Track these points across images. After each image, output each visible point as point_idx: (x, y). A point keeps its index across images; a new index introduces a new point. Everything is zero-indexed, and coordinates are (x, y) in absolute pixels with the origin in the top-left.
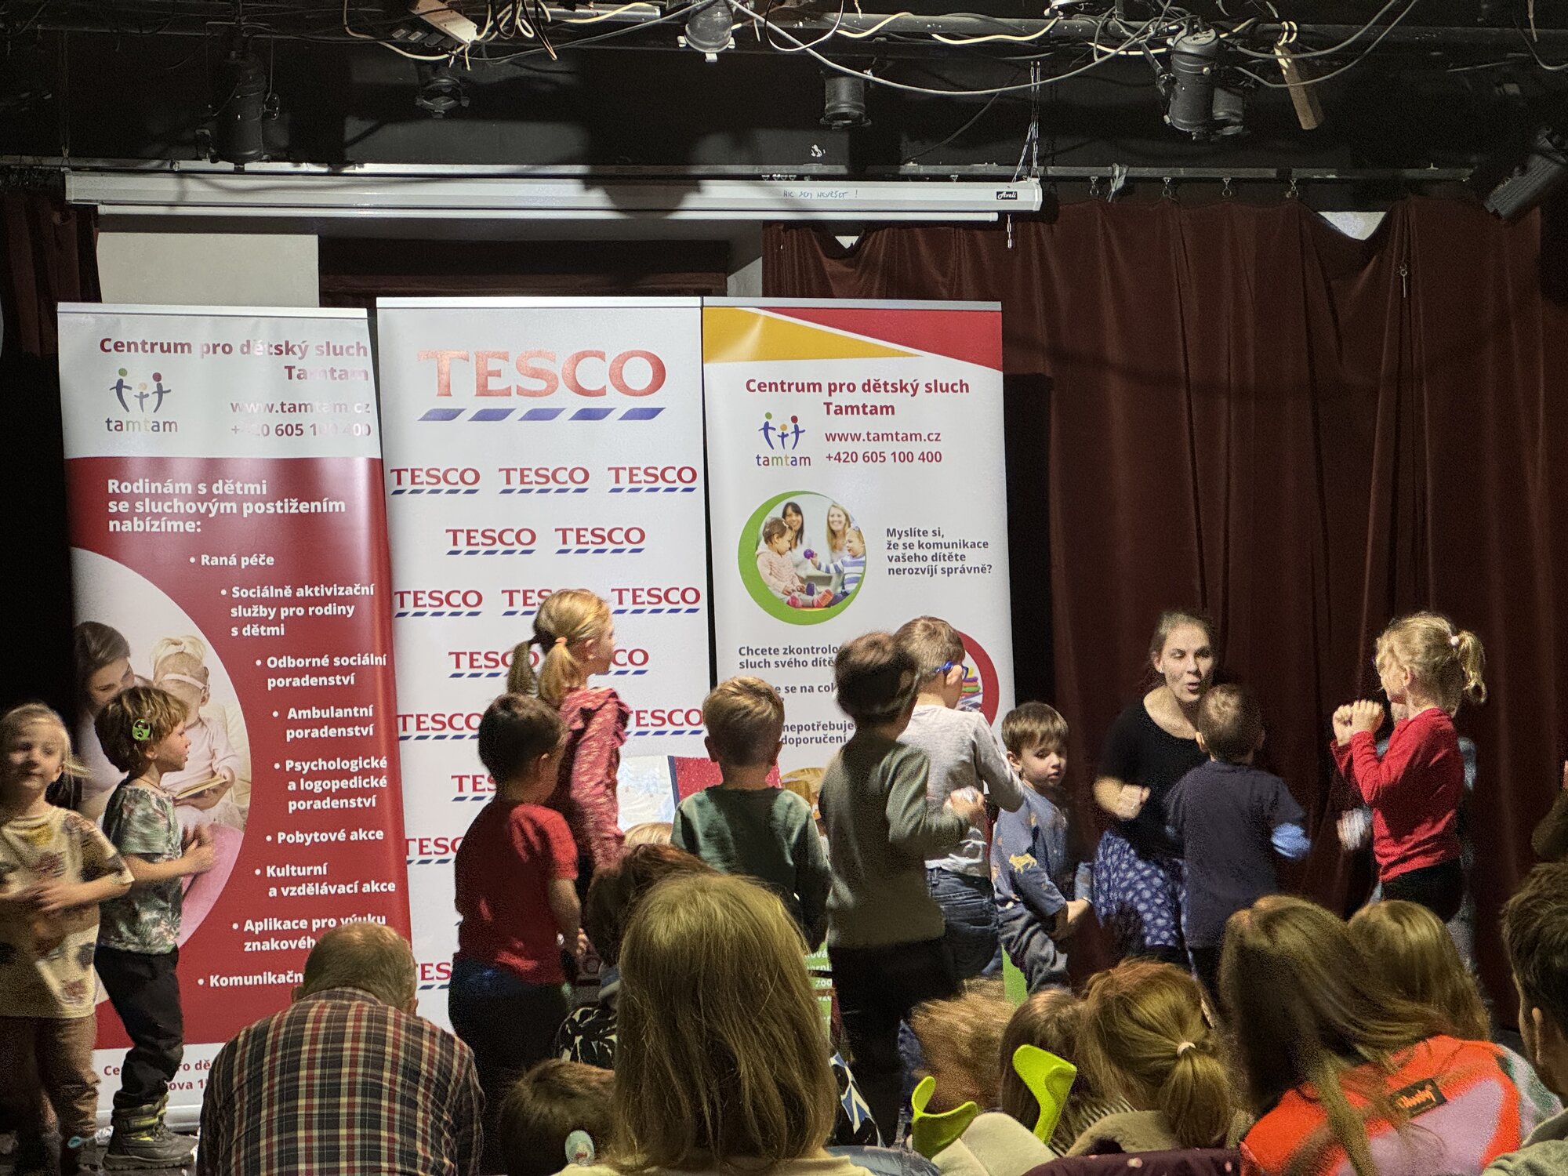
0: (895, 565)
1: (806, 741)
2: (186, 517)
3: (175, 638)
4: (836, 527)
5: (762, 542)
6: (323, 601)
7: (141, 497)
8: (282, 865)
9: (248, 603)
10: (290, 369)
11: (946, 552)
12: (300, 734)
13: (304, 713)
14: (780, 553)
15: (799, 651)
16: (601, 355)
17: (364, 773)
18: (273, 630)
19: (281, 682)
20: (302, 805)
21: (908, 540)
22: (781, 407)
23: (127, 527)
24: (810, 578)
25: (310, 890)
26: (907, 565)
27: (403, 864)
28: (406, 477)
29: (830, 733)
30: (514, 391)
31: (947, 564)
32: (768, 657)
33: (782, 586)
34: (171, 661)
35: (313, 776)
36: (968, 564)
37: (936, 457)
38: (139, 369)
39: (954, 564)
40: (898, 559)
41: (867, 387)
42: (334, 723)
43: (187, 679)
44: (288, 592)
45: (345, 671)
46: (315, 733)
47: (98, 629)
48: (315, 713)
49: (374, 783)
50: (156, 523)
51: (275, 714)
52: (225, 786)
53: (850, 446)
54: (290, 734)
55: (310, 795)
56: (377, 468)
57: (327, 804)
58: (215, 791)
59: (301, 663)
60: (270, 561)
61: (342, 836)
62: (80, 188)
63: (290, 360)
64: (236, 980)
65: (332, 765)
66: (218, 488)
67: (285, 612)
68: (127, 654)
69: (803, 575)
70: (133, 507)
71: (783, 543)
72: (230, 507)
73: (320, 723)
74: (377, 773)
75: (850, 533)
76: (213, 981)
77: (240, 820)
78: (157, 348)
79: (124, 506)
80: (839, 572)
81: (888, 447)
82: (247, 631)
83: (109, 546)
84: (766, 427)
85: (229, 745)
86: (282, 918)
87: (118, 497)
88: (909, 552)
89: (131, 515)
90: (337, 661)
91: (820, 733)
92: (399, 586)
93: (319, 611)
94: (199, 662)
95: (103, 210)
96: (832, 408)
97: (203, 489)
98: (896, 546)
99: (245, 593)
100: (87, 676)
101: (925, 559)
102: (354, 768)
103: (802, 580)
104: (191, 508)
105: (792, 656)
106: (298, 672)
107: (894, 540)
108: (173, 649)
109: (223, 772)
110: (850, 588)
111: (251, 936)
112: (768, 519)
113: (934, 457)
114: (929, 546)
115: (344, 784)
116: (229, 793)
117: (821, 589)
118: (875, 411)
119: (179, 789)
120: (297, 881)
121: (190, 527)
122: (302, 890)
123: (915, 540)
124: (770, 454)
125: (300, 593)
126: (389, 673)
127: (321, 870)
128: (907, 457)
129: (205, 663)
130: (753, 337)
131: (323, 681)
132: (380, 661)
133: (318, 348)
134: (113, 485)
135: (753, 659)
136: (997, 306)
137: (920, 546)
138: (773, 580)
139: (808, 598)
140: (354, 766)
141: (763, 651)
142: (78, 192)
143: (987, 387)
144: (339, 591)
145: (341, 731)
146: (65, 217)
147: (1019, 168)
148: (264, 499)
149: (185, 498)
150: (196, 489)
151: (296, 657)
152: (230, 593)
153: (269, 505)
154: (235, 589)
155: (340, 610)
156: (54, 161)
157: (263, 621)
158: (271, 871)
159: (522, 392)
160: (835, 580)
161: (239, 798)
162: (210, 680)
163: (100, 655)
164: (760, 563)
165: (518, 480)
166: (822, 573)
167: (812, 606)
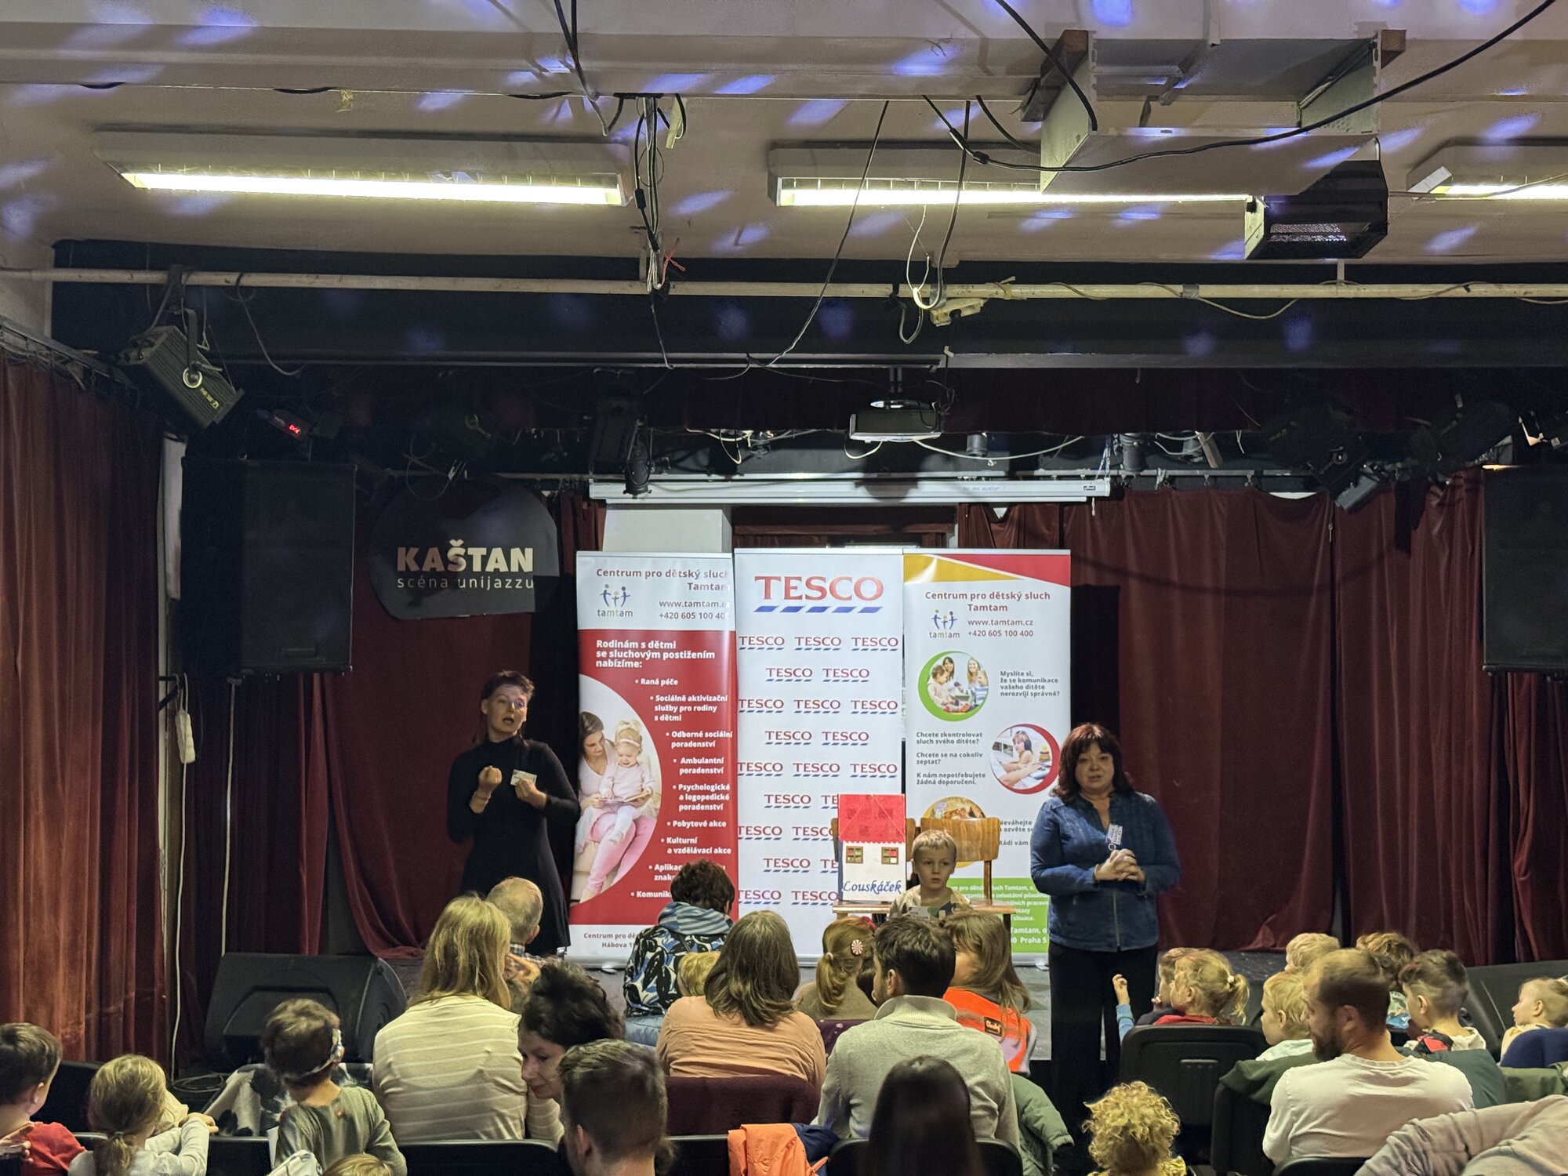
0: (1005, 691)
1: (952, 782)
2: (634, 660)
3: (626, 721)
4: (973, 670)
5: (931, 679)
6: (701, 704)
7: (612, 649)
8: (674, 837)
9: (663, 704)
10: (690, 584)
11: (1034, 684)
12: (687, 771)
13: (689, 761)
14: (941, 684)
15: (950, 735)
16: (850, 579)
17: (718, 792)
18: (676, 718)
19: (679, 745)
20: (686, 807)
21: (1013, 678)
22: (944, 607)
23: (605, 664)
24: (957, 697)
25: (688, 851)
26: (1012, 691)
27: (737, 839)
28: (746, 641)
29: (965, 779)
30: (804, 597)
31: (1034, 691)
32: (932, 738)
33: (941, 701)
34: (624, 732)
35: (692, 793)
36: (1046, 691)
37: (1030, 634)
38: (615, 584)
39: (1038, 691)
40: (1006, 688)
41: (992, 596)
42: (704, 766)
43: (632, 742)
44: (684, 699)
45: (710, 740)
46: (694, 771)
47: (588, 715)
48: (695, 761)
49: (722, 797)
50: (619, 662)
51: (675, 761)
52: (648, 796)
53: (982, 627)
54: (682, 771)
55: (690, 803)
56: (733, 635)
57: (699, 807)
58: (643, 798)
59: (689, 735)
60: (676, 682)
61: (705, 824)
62: (597, 491)
63: (692, 580)
64: (650, 894)
65: (702, 788)
66: (651, 645)
67: (682, 709)
68: (602, 728)
69: (953, 695)
70: (608, 655)
71: (943, 678)
72: (657, 655)
73: (696, 766)
74: (725, 792)
75: (980, 674)
76: (639, 894)
77: (655, 814)
78: (624, 574)
79: (604, 654)
80: (973, 694)
81: (1003, 628)
82: (662, 718)
83: (597, 674)
84: (936, 618)
85: (651, 776)
86: (673, 864)
87: (601, 649)
88: (1013, 684)
89: (607, 659)
90: (707, 735)
91: (960, 779)
92: (741, 697)
93: (699, 708)
94: (638, 733)
95: (609, 502)
96: (973, 607)
97: (644, 645)
98: (1005, 681)
99: (662, 699)
100: (583, 739)
101: (1022, 687)
102: (713, 790)
103: (953, 698)
104: (637, 655)
105: (947, 738)
106: (687, 740)
107: (1005, 677)
108: (625, 726)
109: (647, 790)
110: (979, 702)
111: (658, 872)
112: (935, 666)
113: (1029, 633)
114: (1024, 681)
115: (707, 797)
116: (650, 800)
117: (962, 703)
118: (996, 608)
119: (625, 797)
120: (682, 846)
121: (637, 664)
122: (684, 851)
123: (1016, 678)
124: (937, 631)
125: (690, 699)
126: (734, 740)
127: (694, 841)
128: (1014, 633)
129: (641, 734)
130: (932, 569)
131: (699, 744)
132: (729, 735)
133: (705, 573)
134: (599, 643)
135: (924, 739)
136: (1067, 552)
137: (1019, 681)
138: (936, 697)
139: (956, 708)
140: (713, 788)
141: (930, 735)
142: (596, 493)
143: (1060, 596)
144: (710, 699)
145: (707, 771)
146: (589, 505)
147: (1099, 472)
148: (674, 651)
149: (634, 650)
150: (640, 645)
151: (686, 732)
152: (655, 698)
153: (677, 654)
154: (657, 697)
155: (710, 708)
156: (585, 477)
157: (671, 713)
158: (669, 840)
159: (807, 597)
160: (971, 698)
161: (655, 803)
162: (643, 742)
163: (590, 729)
164: (929, 688)
165: (804, 643)
166: (963, 694)
167: (958, 712)
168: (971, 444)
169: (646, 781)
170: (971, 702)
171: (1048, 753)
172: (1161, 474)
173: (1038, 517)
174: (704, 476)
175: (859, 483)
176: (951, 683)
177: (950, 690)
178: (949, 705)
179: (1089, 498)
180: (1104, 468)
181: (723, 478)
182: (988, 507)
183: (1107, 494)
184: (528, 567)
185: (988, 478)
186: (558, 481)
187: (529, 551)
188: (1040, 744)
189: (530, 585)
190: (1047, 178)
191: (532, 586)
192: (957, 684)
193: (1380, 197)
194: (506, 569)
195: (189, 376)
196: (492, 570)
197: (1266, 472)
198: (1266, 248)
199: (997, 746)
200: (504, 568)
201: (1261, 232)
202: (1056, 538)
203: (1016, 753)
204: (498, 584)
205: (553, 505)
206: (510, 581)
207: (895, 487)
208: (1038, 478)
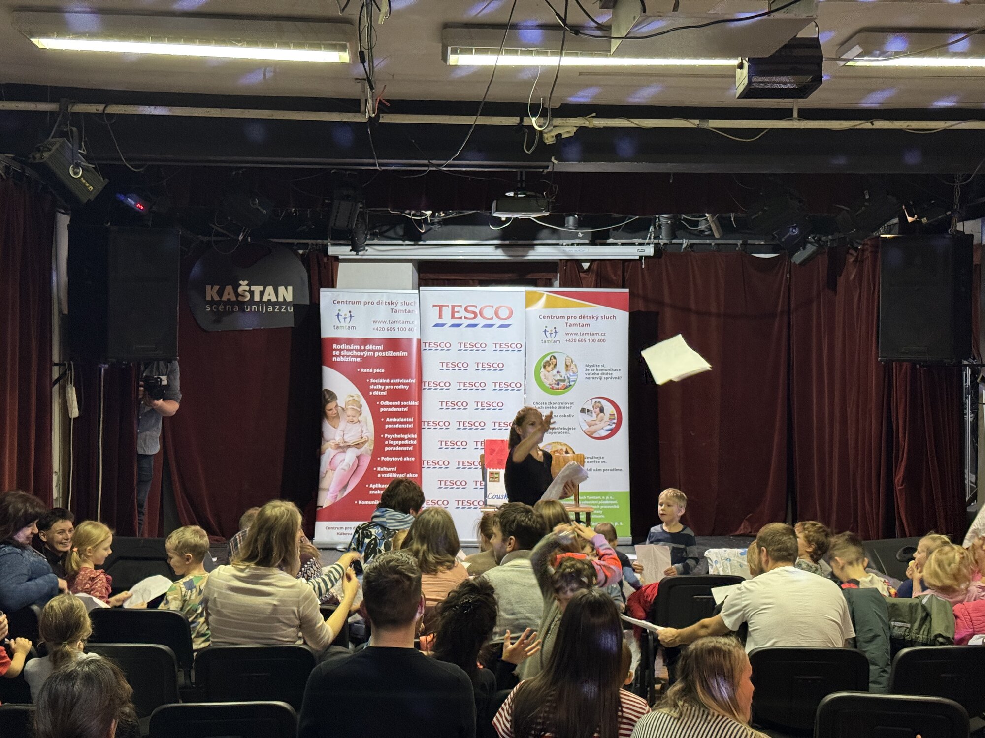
0: (588, 376)
1: (555, 433)
2: (357, 357)
3: (352, 395)
4: (568, 363)
5: (542, 368)
6: (399, 384)
7: (343, 350)
8: (382, 467)
9: (375, 384)
10: (392, 309)
11: (606, 372)
12: (390, 426)
13: (391, 420)
14: (548, 372)
15: (554, 404)
16: (492, 307)
17: (409, 439)
18: (383, 393)
19: (385, 410)
20: (389, 449)
21: (593, 368)
22: (550, 324)
23: (338, 359)
24: (558, 380)
26: (592, 376)
27: (421, 468)
28: (427, 345)
29: (563, 431)
30: (463, 318)
31: (606, 376)
32: (543, 405)
33: (548, 382)
34: (350, 402)
35: (393, 439)
36: (613, 376)
37: (603, 341)
38: (345, 309)
39: (608, 376)
40: (589, 374)
41: (580, 317)
42: (401, 423)
43: (355, 408)
44: (388, 381)
45: (404, 406)
46: (395, 426)
47: (328, 391)
48: (395, 420)
49: (412, 442)
50: (347, 358)
51: (382, 420)
52: (366, 442)
53: (574, 337)
54: (387, 426)
55: (392, 445)
56: (419, 341)
57: (397, 448)
58: (362, 443)
59: (391, 403)
60: (383, 371)
61: (401, 459)
62: (333, 251)
63: (393, 307)
64: (367, 503)
65: (399, 436)
66: (367, 347)
67: (387, 387)
68: (337, 399)
69: (556, 379)
70: (340, 353)
71: (549, 368)
72: (371, 354)
73: (396, 423)
74: (414, 439)
75: (573, 366)
76: (360, 502)
77: (370, 453)
78: (350, 303)
79: (338, 353)
80: (568, 378)
81: (587, 337)
82: (375, 393)
83: (334, 366)
84: (545, 330)
85: (367, 429)
86: (382, 484)
87: (336, 350)
88: (593, 372)
89: (340, 355)
90: (402, 403)
91: (560, 431)
92: (424, 380)
93: (398, 387)
94: (359, 402)
95: (340, 257)
96: (568, 324)
97: (363, 348)
98: (588, 370)
99: (374, 381)
100: (325, 406)
101: (598, 374)
102: (406, 438)
103: (556, 381)
104: (359, 353)
105: (552, 405)
106: (390, 406)
107: (588, 368)
108: (351, 398)
109: (365, 438)
110: (572, 383)
111: (372, 489)
112: (545, 361)
114: (600, 370)
115: (403, 442)
116: (367, 445)
117: (562, 384)
118: (583, 325)
119: (351, 442)
120: (386, 472)
121: (358, 360)
122: (388, 475)
123: (595, 368)
124: (546, 339)
125: (392, 381)
126: (420, 407)
127: (394, 469)
128: (594, 341)
129: (361, 403)
130: (543, 300)
131: (398, 409)
132: (417, 404)
133: (402, 303)
134: (335, 346)
136: (627, 290)
137: (597, 370)
138: (545, 380)
139: (557, 387)
140: (406, 437)
141: (541, 404)
142: (332, 252)
143: (622, 318)
144: (404, 381)
145: (403, 426)
146: (328, 260)
147: (647, 241)
148: (382, 351)
149: (357, 351)
150: (360, 348)
151: (390, 402)
152: (370, 381)
153: (384, 353)
154: (371, 380)
155: (405, 387)
156: (325, 242)
157: (380, 390)
158: (379, 469)
159: (466, 318)
160: (567, 381)
161: (370, 446)
162: (362, 408)
163: (329, 400)
164: (541, 375)
165: (463, 346)
166: (562, 378)
167: (559, 389)
168: (568, 223)
169: (364, 432)
170: (566, 383)
171: (614, 415)
172: (685, 242)
173: (609, 268)
174: (401, 242)
175: (498, 246)
176: (555, 372)
177: (554, 376)
178: (553, 385)
179: (641, 257)
180: (650, 238)
181: (412, 243)
182: (578, 262)
183: (652, 255)
184: (289, 298)
185: (578, 244)
186: (307, 243)
187: (290, 288)
188: (609, 409)
189: (290, 310)
190: (615, 44)
191: (292, 310)
192: (558, 372)
193: (818, 60)
194: (276, 300)
195: (73, 170)
196: (266, 300)
197: (749, 241)
198: (749, 93)
199: (583, 411)
200: (274, 299)
201: (746, 81)
202: (620, 282)
203: (594, 415)
204: (271, 309)
205: (305, 260)
206: (278, 307)
207: (520, 249)
208: (609, 244)
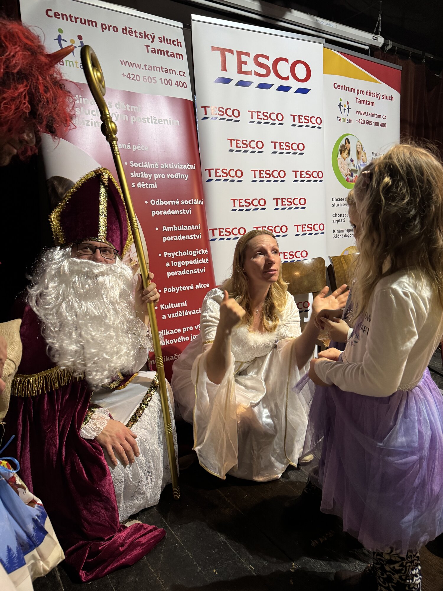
4: (359, 150)
5: (339, 154)
6: (175, 172)
8: (167, 304)
9: (138, 170)
10: (147, 46)
12: (169, 238)
13: (170, 228)
14: (344, 159)
16: (287, 60)
17: (199, 257)
19: (158, 213)
20: (173, 274)
22: (343, 97)
24: (352, 170)
25: (180, 314)
28: (210, 110)
30: (253, 73)
32: (341, 202)
33: (344, 173)
35: (177, 259)
41: (367, 93)
42: (184, 233)
45: (187, 207)
46: (176, 238)
47: (62, 180)
48: (175, 228)
49: (203, 261)
51: (157, 229)
52: (137, 266)
53: (362, 117)
54: (164, 239)
55: (176, 269)
57: (184, 272)
58: (133, 268)
59: (166, 203)
61: (192, 287)
63: (148, 42)
69: (350, 169)
71: (345, 155)
73: (177, 233)
74: (204, 256)
78: (78, 21)
80: (359, 168)
81: (373, 119)
82: (139, 185)
84: (340, 105)
86: (169, 329)
90: (183, 202)
93: (173, 177)
96: (358, 100)
99: (137, 166)
102: (195, 255)
103: (350, 171)
106: (165, 208)
112: (341, 144)
113: (384, 125)
115: (191, 262)
117: (355, 175)
118: (368, 103)
120: (174, 310)
122: (176, 314)
124: (341, 116)
126: (204, 207)
127: (184, 304)
128: (378, 124)
131: (177, 212)
132: (200, 202)
133: (160, 38)
135: (337, 202)
136: (400, 67)
138: (342, 170)
139: (351, 178)
140: (194, 253)
143: (397, 99)
144: (181, 167)
145: (188, 237)
147: (376, 28)
151: (164, 200)
152: (129, 164)
154: (131, 164)
155: (182, 176)
157: (146, 180)
158: (162, 307)
159: (256, 74)
164: (339, 163)
165: (256, 117)
166: (354, 168)
167: (352, 182)
176: (349, 159)
177: (349, 165)
178: (348, 177)
179: (370, 48)
183: (381, 45)
192: (351, 161)
